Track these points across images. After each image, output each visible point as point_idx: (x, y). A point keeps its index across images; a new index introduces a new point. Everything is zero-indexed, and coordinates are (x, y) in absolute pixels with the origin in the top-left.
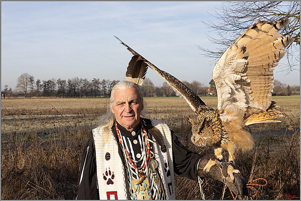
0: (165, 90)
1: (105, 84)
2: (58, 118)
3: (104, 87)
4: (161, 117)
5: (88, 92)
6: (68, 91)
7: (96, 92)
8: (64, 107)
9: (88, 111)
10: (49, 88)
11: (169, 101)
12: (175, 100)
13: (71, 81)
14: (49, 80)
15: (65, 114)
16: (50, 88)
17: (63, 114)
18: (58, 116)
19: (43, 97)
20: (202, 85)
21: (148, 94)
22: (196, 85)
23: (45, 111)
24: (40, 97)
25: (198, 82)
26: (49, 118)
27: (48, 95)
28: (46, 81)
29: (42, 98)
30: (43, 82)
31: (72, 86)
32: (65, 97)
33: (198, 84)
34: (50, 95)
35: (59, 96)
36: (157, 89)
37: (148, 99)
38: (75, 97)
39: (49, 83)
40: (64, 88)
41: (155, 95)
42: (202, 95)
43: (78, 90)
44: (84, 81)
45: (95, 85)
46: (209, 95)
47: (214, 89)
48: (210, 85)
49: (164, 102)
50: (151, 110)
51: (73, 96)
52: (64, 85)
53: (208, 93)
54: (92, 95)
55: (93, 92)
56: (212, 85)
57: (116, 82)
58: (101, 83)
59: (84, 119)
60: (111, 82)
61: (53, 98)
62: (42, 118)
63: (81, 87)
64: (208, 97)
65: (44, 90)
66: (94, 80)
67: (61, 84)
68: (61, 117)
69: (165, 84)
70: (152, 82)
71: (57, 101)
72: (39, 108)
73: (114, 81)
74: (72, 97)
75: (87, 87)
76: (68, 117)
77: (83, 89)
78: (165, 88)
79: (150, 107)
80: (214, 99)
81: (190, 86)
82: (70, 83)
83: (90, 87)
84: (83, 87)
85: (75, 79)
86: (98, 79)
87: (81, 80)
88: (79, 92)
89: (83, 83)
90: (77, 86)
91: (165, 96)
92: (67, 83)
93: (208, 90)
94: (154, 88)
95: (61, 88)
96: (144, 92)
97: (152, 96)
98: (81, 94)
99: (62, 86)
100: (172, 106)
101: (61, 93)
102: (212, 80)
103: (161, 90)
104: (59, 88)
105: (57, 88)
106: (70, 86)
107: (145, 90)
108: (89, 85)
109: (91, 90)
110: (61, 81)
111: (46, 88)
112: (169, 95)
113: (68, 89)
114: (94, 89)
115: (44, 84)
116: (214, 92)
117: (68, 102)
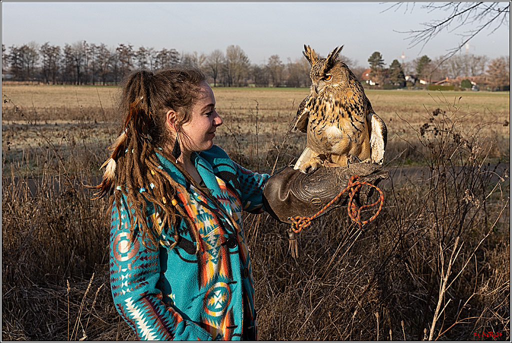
0: (272, 73)
1: (144, 58)
2: (38, 128)
3: (141, 64)
4: (264, 131)
5: (106, 74)
6: (64, 71)
7: (124, 74)
8: (54, 104)
9: (105, 113)
10: (24, 63)
11: (280, 96)
12: (295, 94)
13: (71, 48)
14: (23, 45)
15: (53, 120)
16: (26, 62)
17: (49, 119)
18: (38, 123)
19: (10, 82)
20: (354, 64)
21: (236, 81)
23: (12, 111)
26: (16, 126)
27: (21, 79)
28: (18, 49)
29: (8, 85)
30: (10, 50)
31: (72, 59)
32: (58, 84)
34: (25, 79)
35: (45, 80)
36: (255, 69)
37: (236, 92)
38: (80, 83)
39: (22, 53)
40: (56, 63)
41: (251, 83)
43: (85, 68)
44: (99, 49)
45: (122, 58)
46: (368, 87)
47: (378, 72)
48: (371, 65)
49: (270, 99)
50: (243, 114)
51: (75, 81)
52: (55, 57)
53: (366, 81)
54: (115, 80)
55: (118, 74)
56: (375, 63)
57: (168, 54)
58: (135, 54)
59: (94, 131)
60: (158, 52)
61: (32, 84)
63: (93, 62)
65: (12, 67)
66: (121, 49)
67: (48, 55)
68: (44, 125)
69: (274, 60)
70: (245, 55)
71: (39, 91)
73: (163, 51)
74: (73, 84)
75: (106, 63)
76: (59, 126)
77: (97, 67)
78: (273, 68)
79: (241, 109)
80: (378, 94)
82: (69, 54)
83: (111, 63)
84: (97, 62)
85: (81, 45)
86: (129, 46)
87: (93, 48)
88: (88, 73)
89: (97, 54)
90: (84, 59)
91: (272, 86)
92: (62, 52)
93: (365, 74)
94: (250, 68)
95: (48, 64)
96: (228, 77)
97: (244, 86)
98: (92, 78)
99: (52, 58)
100: (287, 108)
101: (48, 75)
102: (376, 53)
103: (263, 74)
104: (45, 64)
105: (40, 63)
106: (69, 59)
107: (229, 71)
108: (110, 59)
109: (113, 70)
110: (48, 49)
111: (17, 64)
112: (282, 83)
113: (65, 66)
114: (121, 66)
115: (12, 53)
116: (378, 79)
117: (63, 93)
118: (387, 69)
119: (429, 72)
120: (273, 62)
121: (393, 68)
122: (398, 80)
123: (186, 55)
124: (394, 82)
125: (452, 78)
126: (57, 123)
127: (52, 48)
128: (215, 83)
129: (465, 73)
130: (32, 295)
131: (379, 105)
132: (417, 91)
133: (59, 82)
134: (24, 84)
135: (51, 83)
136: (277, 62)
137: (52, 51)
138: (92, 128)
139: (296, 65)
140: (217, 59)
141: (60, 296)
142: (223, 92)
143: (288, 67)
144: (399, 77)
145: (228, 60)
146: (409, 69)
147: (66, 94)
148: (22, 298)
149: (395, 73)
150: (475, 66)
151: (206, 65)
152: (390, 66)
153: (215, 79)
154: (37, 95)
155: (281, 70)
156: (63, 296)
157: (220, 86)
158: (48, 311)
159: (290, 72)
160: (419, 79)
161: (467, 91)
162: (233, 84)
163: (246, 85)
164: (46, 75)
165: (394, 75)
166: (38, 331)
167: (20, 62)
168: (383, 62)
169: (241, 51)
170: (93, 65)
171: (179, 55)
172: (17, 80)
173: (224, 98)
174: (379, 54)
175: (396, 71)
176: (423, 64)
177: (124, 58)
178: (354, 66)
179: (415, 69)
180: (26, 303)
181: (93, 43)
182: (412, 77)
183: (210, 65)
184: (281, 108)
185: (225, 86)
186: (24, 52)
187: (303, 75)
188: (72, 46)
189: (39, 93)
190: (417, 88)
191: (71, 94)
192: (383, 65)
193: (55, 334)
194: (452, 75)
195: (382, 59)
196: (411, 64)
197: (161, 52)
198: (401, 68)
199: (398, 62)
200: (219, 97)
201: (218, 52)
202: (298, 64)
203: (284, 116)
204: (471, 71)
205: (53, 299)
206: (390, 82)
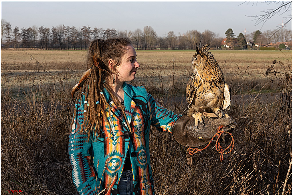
0: (170, 41)
1: (97, 34)
2: (40, 74)
3: (95, 37)
4: (168, 74)
5: (76, 43)
6: (52, 42)
7: (86, 43)
8: (47, 60)
9: (77, 65)
10: (30, 38)
11: (175, 55)
12: (183, 53)
13: (56, 29)
14: (29, 28)
15: (48, 69)
16: (31, 37)
17: (46, 69)
18: (40, 71)
19: (22, 49)
20: (217, 36)
21: (149, 46)
22: (208, 35)
23: (24, 65)
24: (17, 49)
25: (212, 32)
26: (28, 73)
27: (28, 47)
28: (26, 30)
29: (20, 50)
30: (22, 30)
31: (56, 35)
32: (49, 49)
33: (212, 35)
34: (30, 47)
35: (41, 47)
36: (160, 40)
37: (149, 52)
38: (61, 49)
40: (47, 37)
41: (157, 48)
42: (217, 48)
43: (64, 40)
44: (72, 29)
45: (84, 34)
46: (225, 49)
47: (231, 40)
48: (227, 36)
49: (169, 56)
50: (155, 65)
51: (58, 48)
52: (47, 34)
53: (224, 45)
54: (80, 47)
55: (82, 43)
56: (229, 35)
57: (110, 32)
58: (92, 32)
59: (72, 75)
60: (105, 30)
61: (34, 50)
62: (20, 73)
63: (68, 37)
64: (224, 50)
65: (23, 40)
66: (84, 29)
67: (43, 33)
68: (43, 72)
69: (171, 34)
70: (154, 32)
71: (38, 53)
72: (16, 62)
73: (108, 30)
74: (57, 49)
75: (76, 37)
76: (52, 73)
77: (70, 39)
78: (170, 39)
79: (153, 62)
80: (231, 53)
81: (201, 37)
82: (55, 32)
83: (78, 37)
84: (70, 37)
85: (61, 27)
86: (88, 27)
87: (68, 29)
88: (66, 43)
89: (70, 32)
90: (63, 35)
91: (170, 49)
92: (51, 32)
93: (223, 41)
94: (157, 39)
95: (43, 38)
96: (144, 44)
97: (154, 49)
98: (68, 46)
99: (45, 35)
100: (180, 61)
101: (43, 44)
102: (229, 29)
103: (165, 42)
104: (41, 38)
105: (38, 38)
106: (54, 35)
107: (146, 41)
108: (78, 35)
109: (79, 41)
110: (43, 29)
111: (26, 38)
112: (176, 47)
113: (52, 39)
114: (84, 39)
115: (22, 32)
116: (231, 44)
117: (52, 55)
118: (236, 38)
119: (260, 40)
120: (170, 35)
121: (239, 38)
122: (242, 45)
123: (121, 32)
124: (240, 46)
125: (274, 43)
126: (51, 71)
127: (45, 29)
128: (137, 48)
129: (281, 40)
130: (50, 167)
131: (232, 59)
132: (253, 51)
133: (49, 48)
134: (30, 50)
135: (45, 49)
136: (173, 35)
137: (45, 31)
138: (71, 74)
139: (183, 37)
140: (138, 34)
141: (65, 167)
142: (142, 53)
143: (179, 38)
144: (243, 43)
145: (144, 35)
146: (249, 38)
147: (53, 55)
148: (45, 168)
149: (241, 40)
150: (287, 36)
151: (132, 38)
152: (238, 37)
153: (137, 45)
154: (37, 55)
155: (175, 40)
156: (67, 168)
157: (140, 49)
158: (59, 176)
159: (180, 41)
160: (254, 44)
161: (283, 50)
162: (148, 48)
163: (155, 49)
164: (42, 44)
165: (240, 41)
166: (54, 187)
167: (27, 37)
168: (234, 34)
169: (152, 30)
170: (68, 39)
171: (117, 32)
172: (26, 48)
173: (143, 56)
174: (231, 29)
175: (241, 39)
176: (257, 35)
177: (85, 34)
178: (217, 37)
179: (252, 38)
180: (47, 171)
181: (68, 26)
182: (251, 43)
183: (134, 37)
184: (176, 61)
185: (143, 50)
186: (29, 31)
187: (187, 42)
188: (56, 28)
189: (39, 54)
190: (253, 49)
191: (57, 55)
192: (234, 36)
193: (63, 189)
194: (274, 42)
195: (233, 33)
196: (250, 35)
197: (107, 30)
198: (244, 38)
199: (242, 34)
200: (140, 55)
201: (139, 30)
202: (185, 36)
203: (178, 66)
204: (285, 39)
205: (61, 169)
206: (238, 46)
